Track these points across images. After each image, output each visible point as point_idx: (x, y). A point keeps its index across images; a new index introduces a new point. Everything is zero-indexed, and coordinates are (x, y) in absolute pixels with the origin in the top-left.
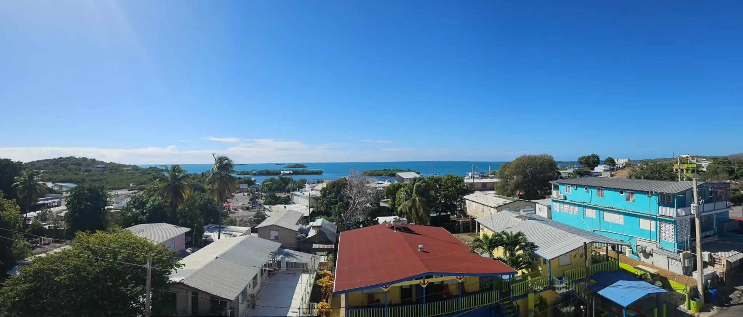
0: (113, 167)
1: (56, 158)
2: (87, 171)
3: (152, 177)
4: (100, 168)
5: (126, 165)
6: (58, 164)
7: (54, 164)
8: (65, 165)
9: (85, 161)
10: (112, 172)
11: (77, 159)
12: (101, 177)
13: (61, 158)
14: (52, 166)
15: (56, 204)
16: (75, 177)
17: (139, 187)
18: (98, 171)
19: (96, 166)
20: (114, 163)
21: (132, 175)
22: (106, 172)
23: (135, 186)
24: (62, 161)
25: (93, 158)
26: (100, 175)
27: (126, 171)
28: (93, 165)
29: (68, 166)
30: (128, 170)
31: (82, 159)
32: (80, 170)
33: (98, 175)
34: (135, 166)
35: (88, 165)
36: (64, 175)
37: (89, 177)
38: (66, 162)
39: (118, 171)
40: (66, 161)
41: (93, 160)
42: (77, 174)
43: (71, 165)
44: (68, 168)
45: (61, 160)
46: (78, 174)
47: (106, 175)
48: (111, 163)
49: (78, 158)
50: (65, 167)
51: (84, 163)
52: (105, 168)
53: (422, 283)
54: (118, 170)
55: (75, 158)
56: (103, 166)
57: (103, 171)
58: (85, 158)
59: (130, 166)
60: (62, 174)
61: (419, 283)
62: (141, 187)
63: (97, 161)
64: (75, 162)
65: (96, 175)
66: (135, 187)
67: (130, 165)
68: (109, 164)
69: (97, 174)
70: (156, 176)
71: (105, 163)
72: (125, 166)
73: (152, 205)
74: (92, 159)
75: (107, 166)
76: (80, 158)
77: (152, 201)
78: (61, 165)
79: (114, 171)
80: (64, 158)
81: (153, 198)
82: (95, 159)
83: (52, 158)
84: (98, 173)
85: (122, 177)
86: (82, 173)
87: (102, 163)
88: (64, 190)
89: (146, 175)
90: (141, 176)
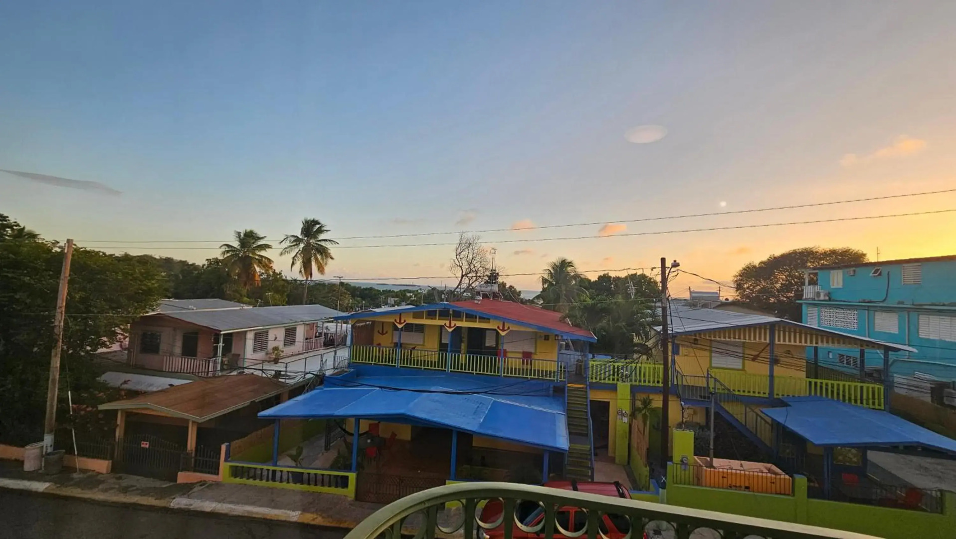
53: (448, 325)
61: (443, 324)
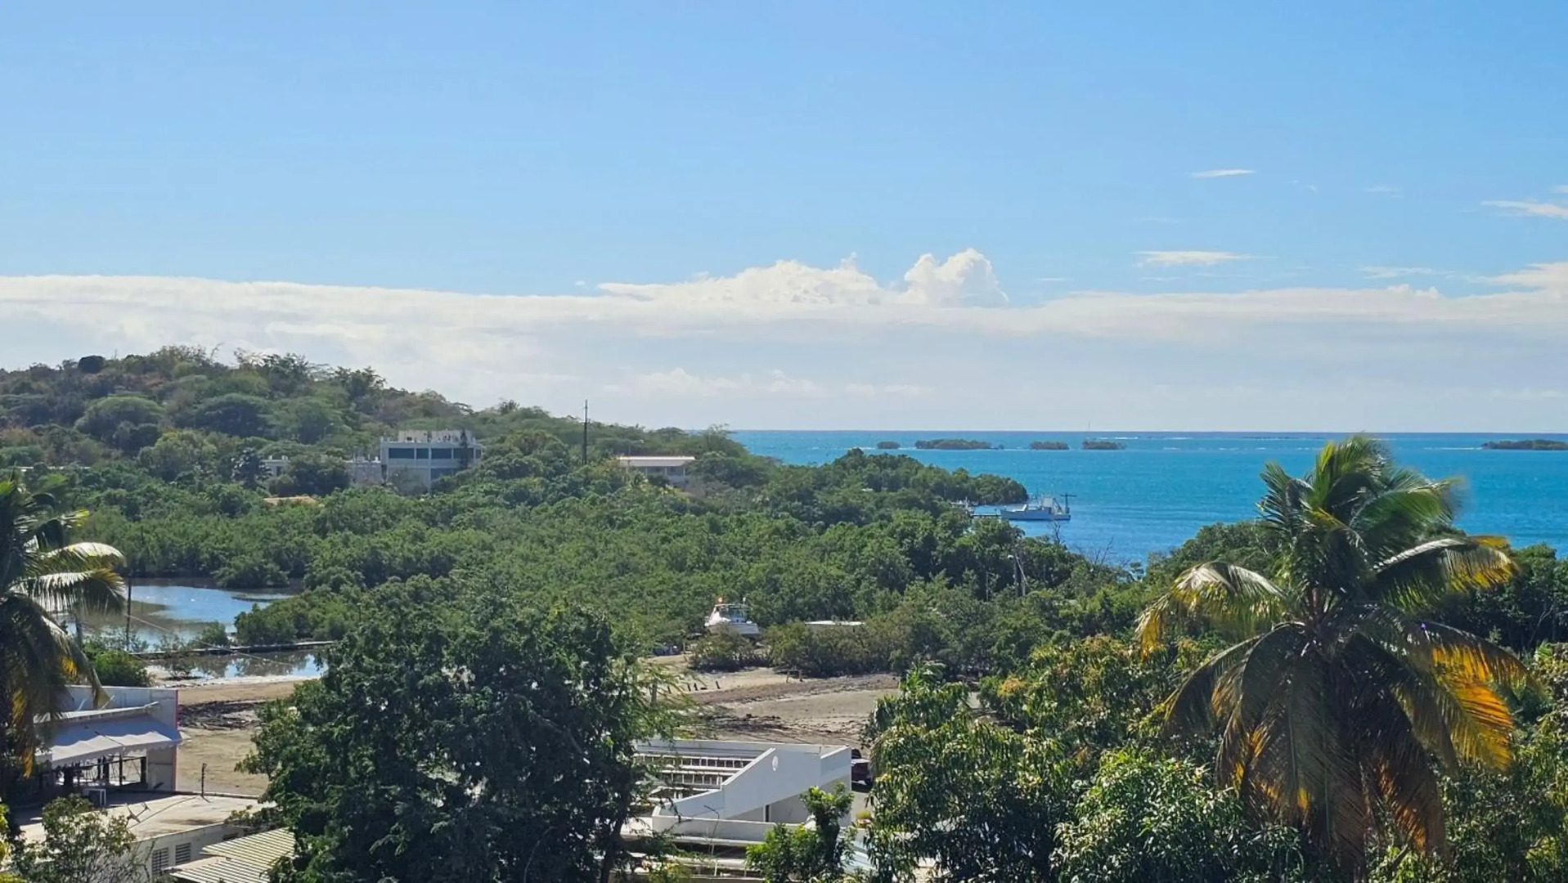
0: (528, 447)
1: (54, 364)
2: (310, 480)
3: (896, 553)
4: (422, 453)
5: (633, 433)
6: (71, 416)
7: (36, 416)
8: (125, 426)
9: (289, 391)
10: (520, 496)
11: (219, 370)
12: (438, 539)
13: (92, 364)
14: (19, 432)
15: (133, 776)
16: (213, 531)
17: (784, 637)
18: (399, 482)
19: (386, 443)
20: (533, 416)
21: (715, 528)
22: (477, 493)
23: (751, 628)
24: (100, 391)
25: (355, 367)
26: (431, 521)
27: (645, 487)
28: (357, 427)
29: (157, 435)
30: (658, 478)
31: (264, 371)
32: (252, 471)
33: (408, 524)
34: (715, 442)
35: (312, 430)
36: (131, 511)
37: (337, 537)
38: (137, 399)
39: (573, 489)
40: (132, 386)
41: (359, 387)
42: (230, 508)
43: (181, 424)
44: (152, 449)
45: (92, 378)
46: (246, 510)
47: (479, 524)
48: (508, 408)
49: (232, 363)
50: (132, 445)
51: (281, 412)
52: (464, 454)
54: (576, 474)
55: (204, 367)
56: (438, 439)
57: (446, 487)
58: (285, 363)
59: (670, 439)
60: (112, 500)
62: (808, 641)
63: (393, 393)
64: (214, 400)
65: (394, 516)
66: (753, 638)
67: (672, 434)
68: (484, 418)
69: (401, 510)
70: (930, 541)
71: (453, 410)
72: (631, 441)
73: (1127, 834)
74: (342, 374)
75: (473, 443)
76: (246, 367)
77: (1116, 795)
78: (97, 429)
79: (534, 484)
80: (114, 363)
81: (1115, 765)
82: (369, 376)
83: (24, 367)
84: (408, 501)
85: (627, 543)
86: (274, 500)
87: (431, 408)
88: (150, 650)
89: (832, 533)
90: (792, 532)
